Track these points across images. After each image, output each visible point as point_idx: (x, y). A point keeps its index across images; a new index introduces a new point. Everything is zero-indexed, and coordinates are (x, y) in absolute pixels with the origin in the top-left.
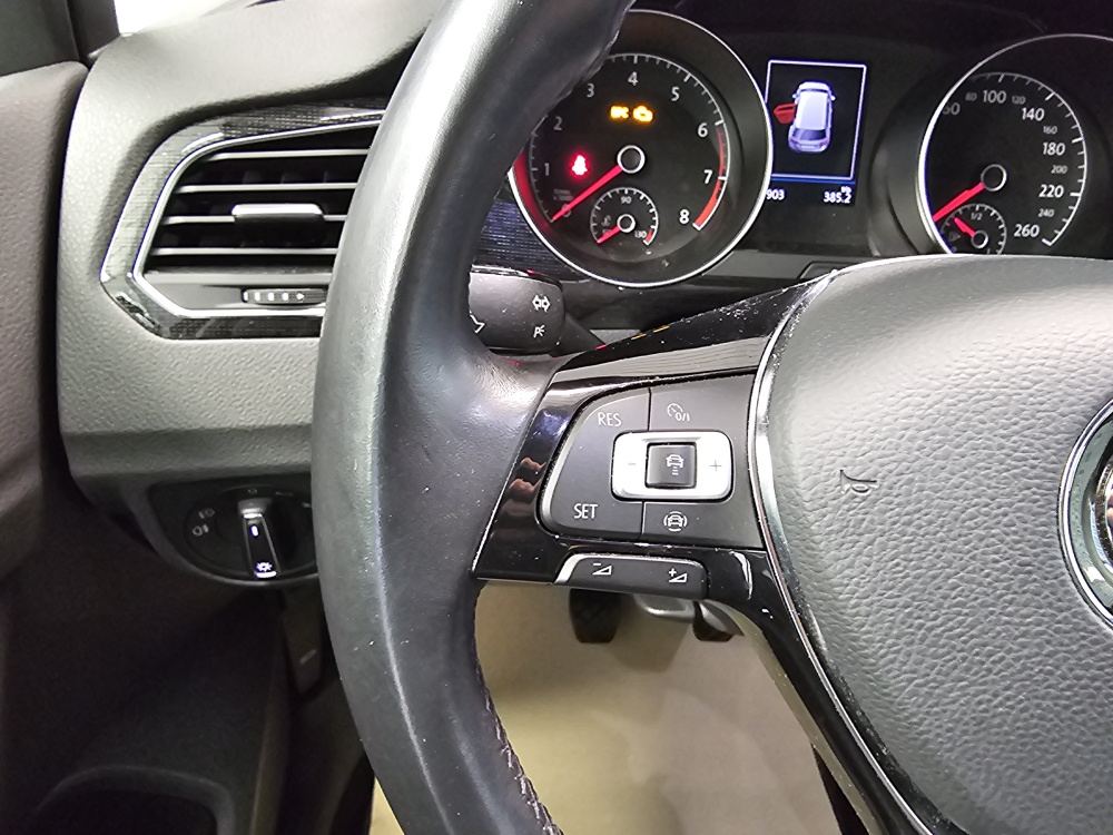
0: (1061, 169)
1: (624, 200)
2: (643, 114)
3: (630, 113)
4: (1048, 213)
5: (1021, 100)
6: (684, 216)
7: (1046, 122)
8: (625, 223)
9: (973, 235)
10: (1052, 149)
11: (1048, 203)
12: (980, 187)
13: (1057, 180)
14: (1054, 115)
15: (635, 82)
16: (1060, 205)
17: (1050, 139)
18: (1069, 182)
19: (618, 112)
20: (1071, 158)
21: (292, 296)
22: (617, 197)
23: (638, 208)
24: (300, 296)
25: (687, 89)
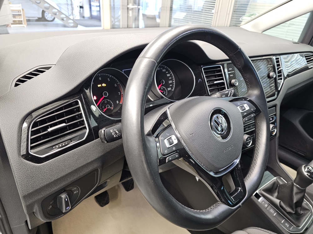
0: (170, 78)
1: (105, 102)
2: (104, 85)
3: (102, 85)
4: (171, 85)
5: (162, 69)
6: (118, 102)
7: (166, 71)
8: (108, 107)
9: (163, 92)
10: (168, 75)
11: (171, 84)
12: (161, 84)
13: (170, 80)
14: (167, 70)
15: (101, 79)
16: (172, 83)
17: (167, 74)
18: (172, 80)
19: (99, 86)
20: (171, 76)
21: (65, 144)
22: (104, 102)
23: (108, 103)
24: (66, 143)
25: (111, 78)
